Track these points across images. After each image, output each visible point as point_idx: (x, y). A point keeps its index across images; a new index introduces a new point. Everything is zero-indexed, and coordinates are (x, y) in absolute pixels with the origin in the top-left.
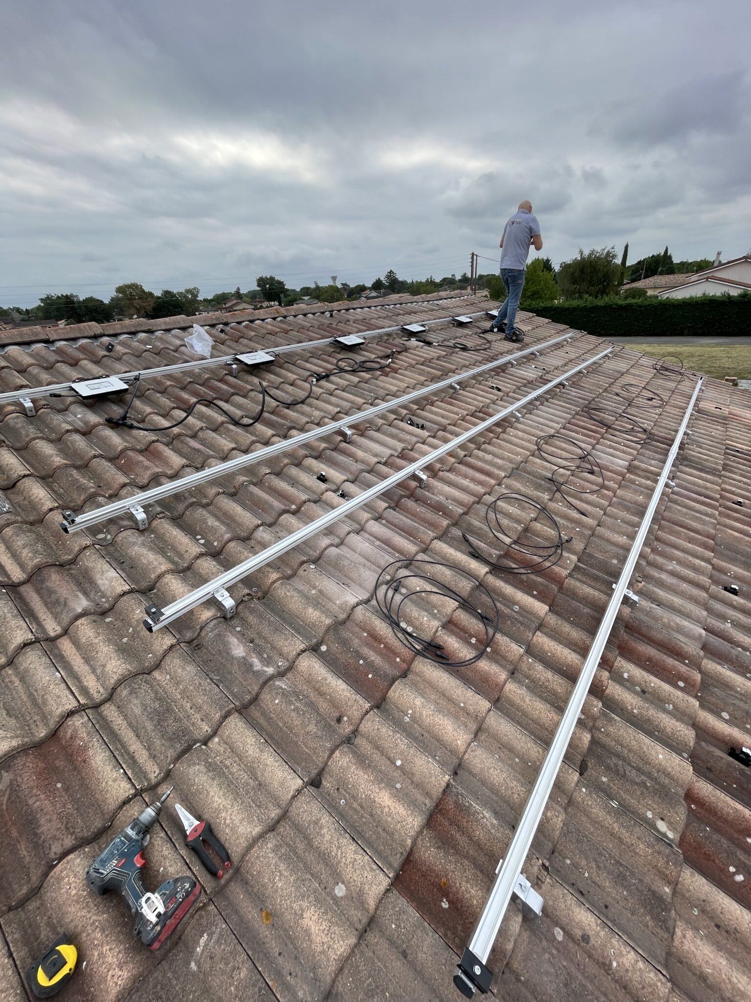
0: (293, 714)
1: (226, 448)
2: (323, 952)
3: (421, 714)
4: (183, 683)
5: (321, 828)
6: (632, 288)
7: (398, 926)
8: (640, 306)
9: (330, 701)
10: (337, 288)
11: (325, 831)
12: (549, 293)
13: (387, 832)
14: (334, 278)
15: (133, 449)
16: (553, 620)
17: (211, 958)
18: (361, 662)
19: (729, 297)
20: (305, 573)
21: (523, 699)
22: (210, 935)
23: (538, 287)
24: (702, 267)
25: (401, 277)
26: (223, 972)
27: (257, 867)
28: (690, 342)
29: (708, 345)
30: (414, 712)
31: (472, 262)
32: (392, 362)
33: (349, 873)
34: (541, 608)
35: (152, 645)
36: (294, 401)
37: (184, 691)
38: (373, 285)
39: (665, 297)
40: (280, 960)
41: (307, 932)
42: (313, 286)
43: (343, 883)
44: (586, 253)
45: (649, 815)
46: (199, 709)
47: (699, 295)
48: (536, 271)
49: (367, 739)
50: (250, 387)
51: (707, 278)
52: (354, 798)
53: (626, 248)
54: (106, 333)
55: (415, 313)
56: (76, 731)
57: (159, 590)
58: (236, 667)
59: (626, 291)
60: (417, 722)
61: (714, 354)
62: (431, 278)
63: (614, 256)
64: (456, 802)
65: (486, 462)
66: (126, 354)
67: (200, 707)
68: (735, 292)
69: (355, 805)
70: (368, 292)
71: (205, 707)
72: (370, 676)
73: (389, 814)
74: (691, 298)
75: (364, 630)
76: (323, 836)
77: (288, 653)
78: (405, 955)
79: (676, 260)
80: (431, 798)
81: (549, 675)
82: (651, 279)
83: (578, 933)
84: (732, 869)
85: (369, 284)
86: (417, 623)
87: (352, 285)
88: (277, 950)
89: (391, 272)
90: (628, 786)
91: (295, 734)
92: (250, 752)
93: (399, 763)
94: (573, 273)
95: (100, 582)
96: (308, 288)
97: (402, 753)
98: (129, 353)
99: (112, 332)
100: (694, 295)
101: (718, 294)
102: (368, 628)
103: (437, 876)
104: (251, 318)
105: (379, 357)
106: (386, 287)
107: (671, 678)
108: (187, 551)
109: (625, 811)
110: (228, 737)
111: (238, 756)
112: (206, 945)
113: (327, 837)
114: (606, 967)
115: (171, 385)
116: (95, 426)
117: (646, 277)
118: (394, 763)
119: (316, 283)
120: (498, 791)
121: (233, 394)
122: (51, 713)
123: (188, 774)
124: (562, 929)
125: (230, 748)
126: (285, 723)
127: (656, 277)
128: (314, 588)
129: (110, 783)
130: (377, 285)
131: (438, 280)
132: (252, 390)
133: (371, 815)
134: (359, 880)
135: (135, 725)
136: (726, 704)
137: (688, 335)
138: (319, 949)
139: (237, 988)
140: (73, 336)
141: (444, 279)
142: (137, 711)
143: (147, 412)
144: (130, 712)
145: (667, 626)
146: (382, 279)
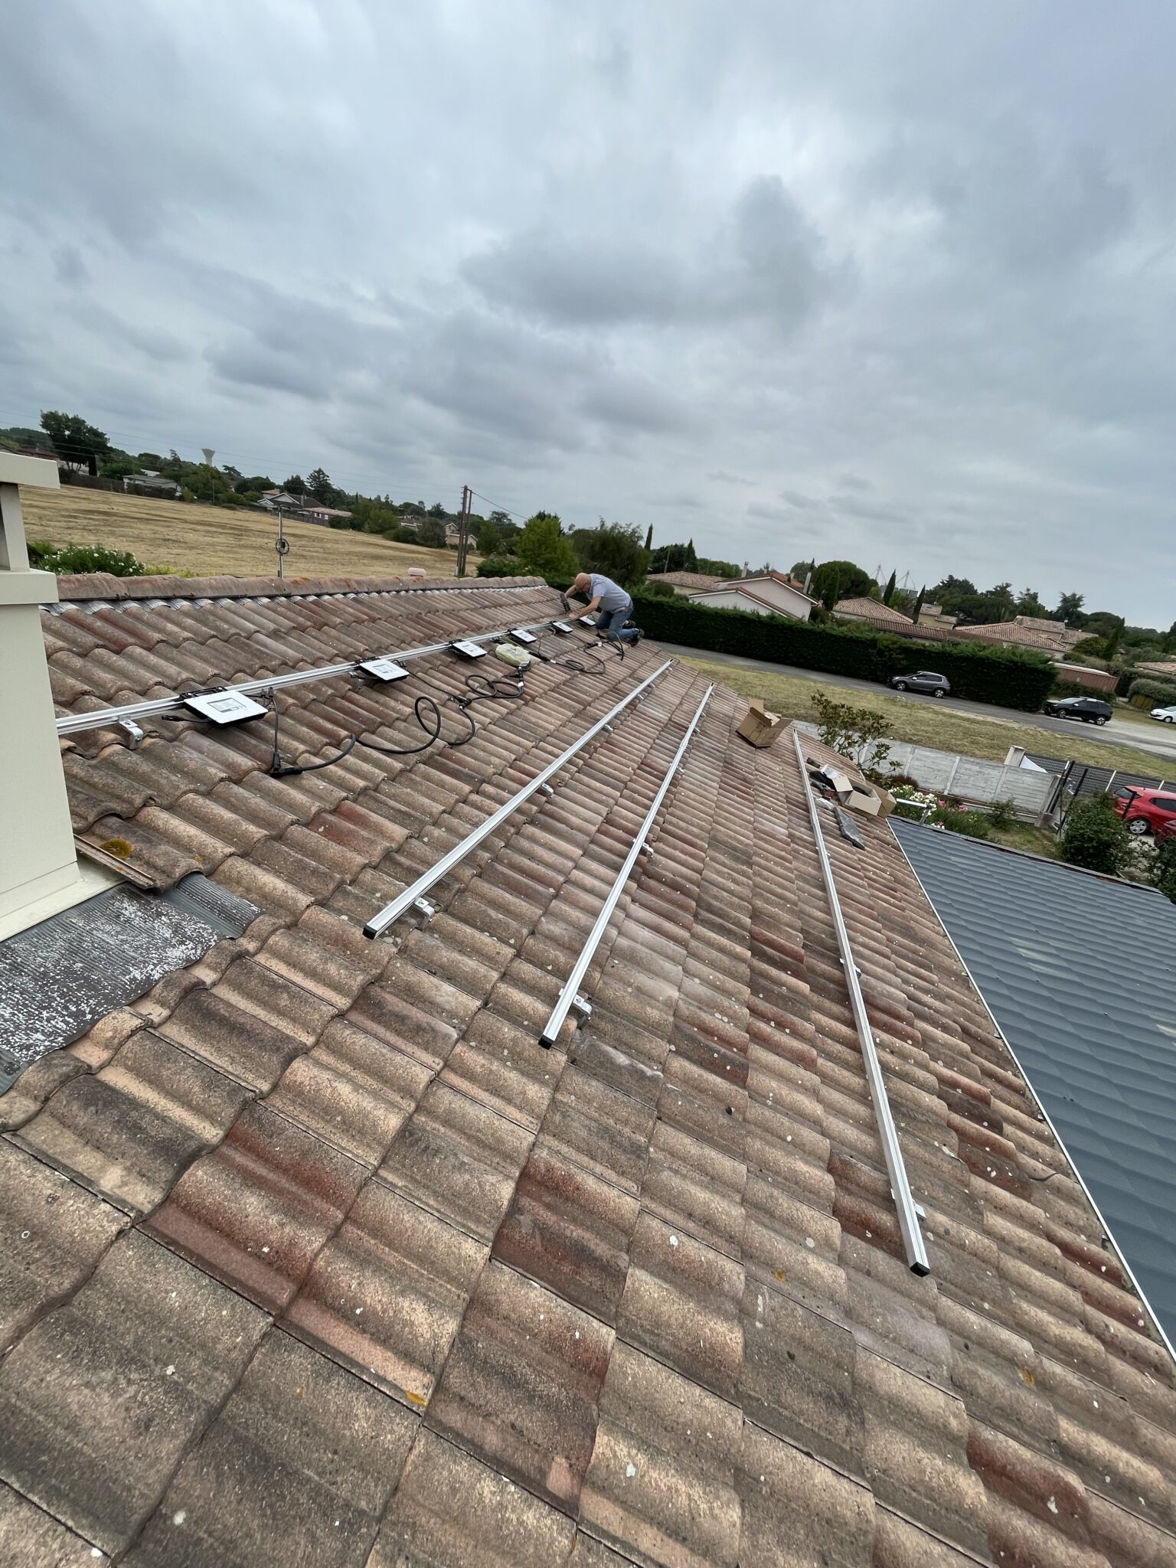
0: (700, 1112)
1: (435, 810)
2: (834, 1281)
3: (781, 1095)
4: (597, 1100)
5: (777, 1200)
6: (659, 581)
7: (858, 1254)
8: (672, 607)
9: (713, 1096)
10: (218, 472)
11: (781, 1200)
12: (567, 566)
13: (813, 1193)
14: (209, 453)
15: (325, 811)
16: (815, 998)
17: (773, 1310)
18: (716, 1055)
19: (759, 616)
20: (614, 969)
21: (833, 1070)
22: (763, 1294)
23: (553, 555)
24: (728, 572)
25: (336, 483)
26: (787, 1316)
27: (757, 1240)
28: (724, 661)
29: (742, 668)
30: (775, 1094)
31: (464, 499)
32: (525, 686)
33: (813, 1227)
34: (805, 988)
35: (546, 1064)
36: (458, 739)
37: (599, 1109)
38: (287, 483)
39: (697, 601)
40: (806, 1301)
41: (817, 1273)
42: (166, 455)
43: (810, 1236)
44: (609, 525)
45: (936, 1144)
46: (626, 1122)
47: (731, 607)
48: (551, 534)
49: (755, 1124)
50: (396, 715)
51: (737, 589)
52: (777, 1173)
53: (651, 529)
54: (133, 595)
55: (501, 606)
56: (547, 1163)
57: (496, 1003)
58: (627, 1076)
59: (653, 582)
60: (779, 1104)
61: (748, 679)
62: (387, 498)
63: (640, 538)
64: (840, 1160)
65: (681, 829)
66: (187, 639)
67: (627, 1120)
68: (764, 612)
69: (780, 1179)
70: (276, 492)
71: (633, 1119)
72: (728, 1068)
73: (811, 1178)
74: (723, 609)
75: (694, 1025)
76: (781, 1205)
77: (659, 1056)
78: (868, 1273)
79: (699, 555)
80: (823, 1161)
81: (838, 1047)
82: (677, 574)
83: (941, 1230)
84: (989, 1169)
85: (280, 481)
86: (731, 1012)
87: (248, 473)
88: (800, 1296)
89: (320, 471)
90: (919, 1125)
91: (709, 1130)
92: (693, 1152)
93: (789, 1138)
94: (592, 546)
95: (439, 999)
96: (156, 457)
97: (789, 1129)
98: (192, 639)
99: (140, 595)
100: (725, 606)
101: (748, 611)
102: (697, 1022)
103: (858, 1215)
104: (318, 591)
105: (506, 676)
106: (308, 493)
107: (904, 1037)
108: (498, 953)
109: (925, 1144)
110: (663, 1144)
111: (680, 1158)
112: (764, 1304)
113: (785, 1205)
114: (962, 1246)
115: (294, 704)
116: (247, 772)
117: (669, 571)
118: (785, 1140)
119: (173, 452)
120: (856, 1146)
121: (382, 724)
122: (516, 1150)
123: (663, 1181)
124: (932, 1232)
125: (670, 1153)
126: (695, 1123)
127: (682, 573)
128: (630, 986)
129: (617, 1200)
130: (294, 486)
131: (397, 503)
132: (397, 719)
133: (796, 1183)
134: (822, 1228)
135: (586, 1148)
136: (939, 1053)
137: (719, 651)
138: (830, 1281)
139: (803, 1322)
140: (84, 596)
141: (407, 505)
142: (584, 1133)
143: (300, 751)
144: (574, 1137)
145: (882, 994)
146: (304, 478)
